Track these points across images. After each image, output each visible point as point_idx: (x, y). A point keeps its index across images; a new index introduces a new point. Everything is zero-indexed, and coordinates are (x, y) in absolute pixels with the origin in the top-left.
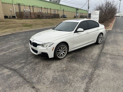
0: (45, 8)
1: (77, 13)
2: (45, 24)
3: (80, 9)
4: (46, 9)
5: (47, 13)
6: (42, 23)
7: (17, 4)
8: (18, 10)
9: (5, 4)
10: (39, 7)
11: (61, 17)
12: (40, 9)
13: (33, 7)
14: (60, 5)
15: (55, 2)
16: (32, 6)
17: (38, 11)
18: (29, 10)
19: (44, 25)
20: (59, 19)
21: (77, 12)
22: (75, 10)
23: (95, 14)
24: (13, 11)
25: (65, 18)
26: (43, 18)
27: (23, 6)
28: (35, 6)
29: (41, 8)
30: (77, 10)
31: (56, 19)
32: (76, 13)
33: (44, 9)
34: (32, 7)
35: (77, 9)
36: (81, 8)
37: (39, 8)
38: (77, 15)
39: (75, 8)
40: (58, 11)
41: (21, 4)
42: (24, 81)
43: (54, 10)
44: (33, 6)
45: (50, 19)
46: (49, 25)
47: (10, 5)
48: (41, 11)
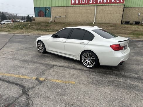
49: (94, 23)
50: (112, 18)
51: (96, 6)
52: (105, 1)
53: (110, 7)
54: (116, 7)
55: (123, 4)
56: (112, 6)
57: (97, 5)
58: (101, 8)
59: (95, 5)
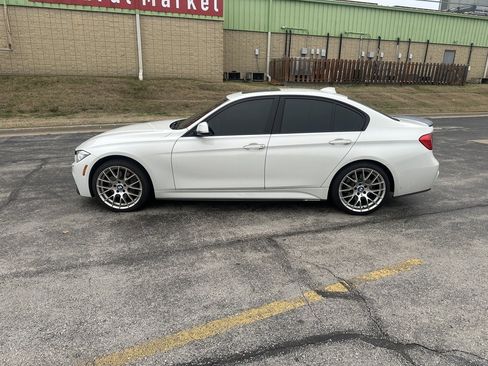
0: (398, 41)
4: (403, 46)
5: (402, 60)
7: (282, 31)
8: (282, 53)
9: (245, 34)
10: (370, 40)
12: (373, 45)
13: (341, 37)
15: (463, 12)
16: (337, 35)
17: (360, 54)
18: (324, 51)
24: (264, 56)
27: (301, 37)
29: (379, 40)
33: (393, 45)
34: (338, 41)
37: (365, 42)
40: (474, 50)
41: (296, 32)
44: (344, 35)
47: (257, 35)
48: (372, 55)
49: (141, 77)
50: (198, 61)
51: (138, 16)
52: (166, 3)
53: (186, 23)
54: (202, 26)
55: (220, 19)
56: (191, 23)
57: (142, 13)
58: (156, 25)
59: (132, 12)
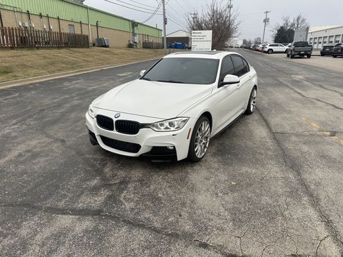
0: (41, 16)
1: (134, 34)
2: (52, 64)
3: (141, 24)
4: (44, 20)
5: (48, 30)
6: (42, 62)
10: (21, 12)
11: (94, 45)
12: (25, 17)
14: (86, 8)
17: (17, 24)
19: (53, 68)
20: (88, 49)
21: (133, 31)
22: (128, 27)
23: (201, 39)
25: (105, 46)
26: (38, 48)
28: (5, 8)
29: (28, 13)
30: (133, 27)
31: (81, 50)
32: (131, 34)
33: (38, 18)
35: (134, 24)
36: (145, 22)
37: (19, 14)
38: (134, 39)
39: (129, 20)
40: (83, 26)
42: (160, 235)
43: (71, 23)
45: (63, 51)
46: (67, 69)
48: (27, 25)
